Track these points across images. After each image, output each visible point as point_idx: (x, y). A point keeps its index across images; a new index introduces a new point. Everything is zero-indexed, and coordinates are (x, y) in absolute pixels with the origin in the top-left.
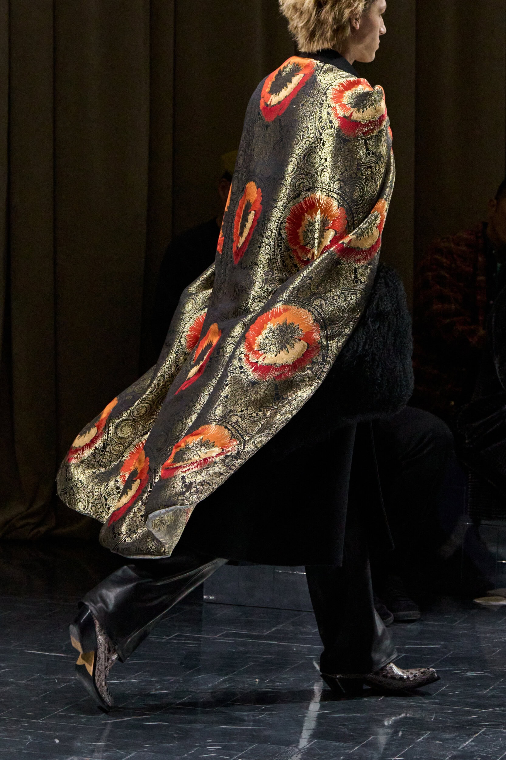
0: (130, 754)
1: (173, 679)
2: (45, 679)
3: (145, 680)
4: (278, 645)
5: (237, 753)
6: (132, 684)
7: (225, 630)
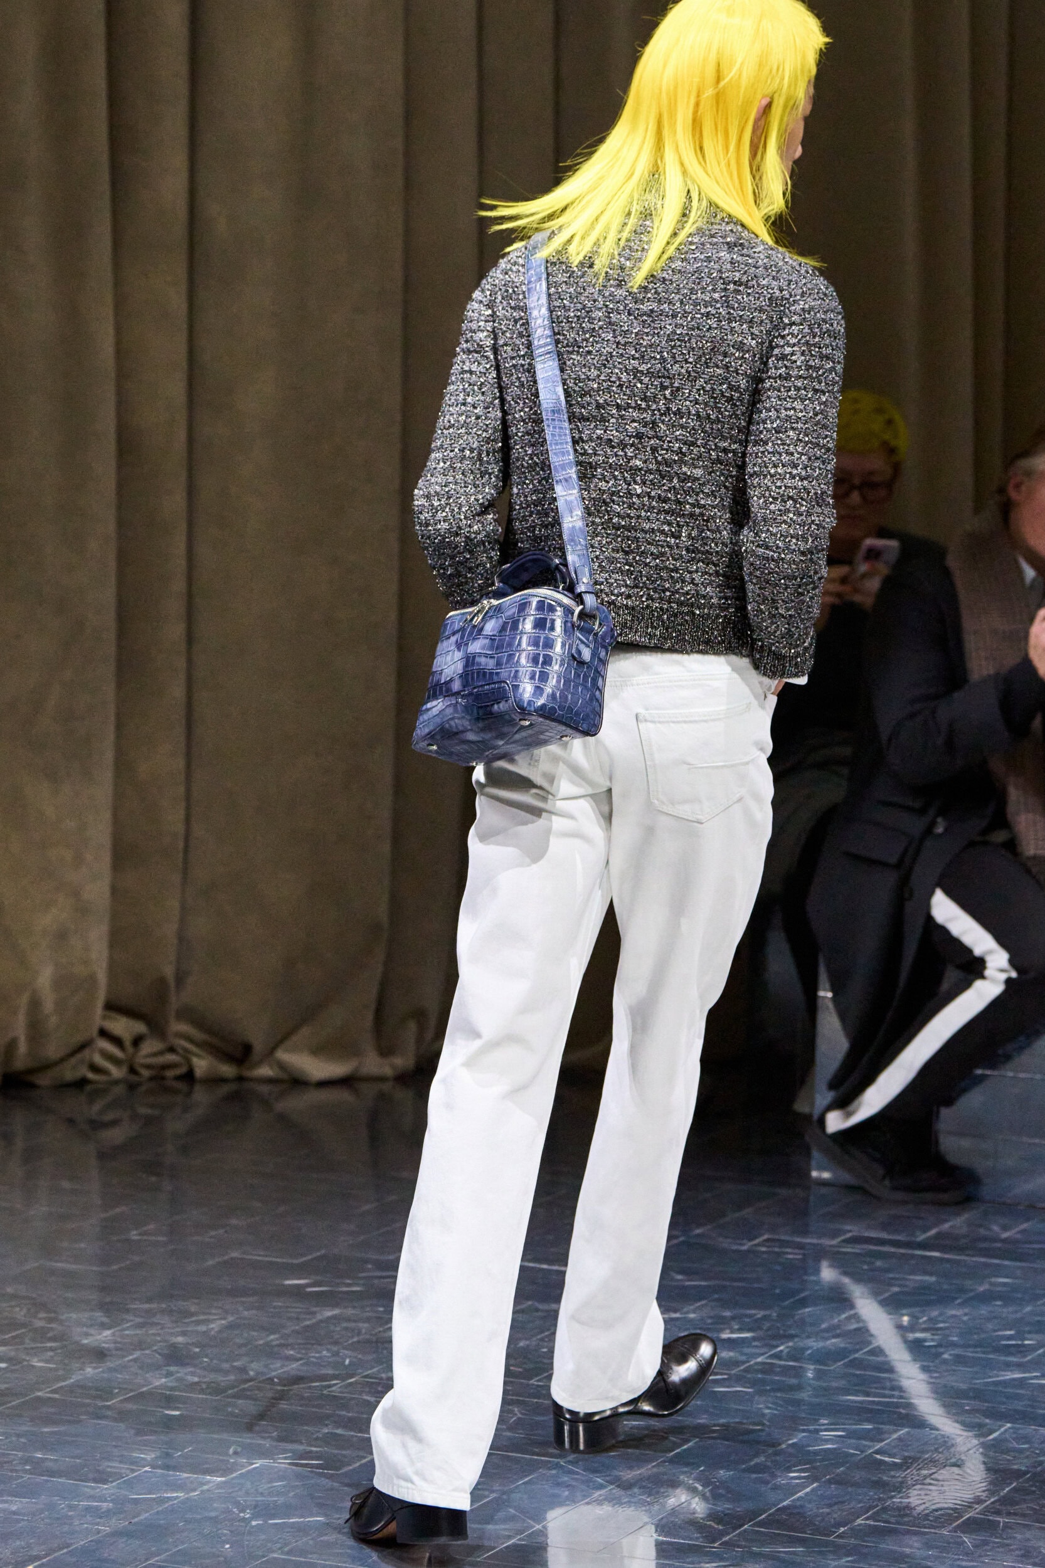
0: (687, 1441)
1: (760, 1314)
2: (542, 1311)
3: (712, 1314)
4: (941, 1260)
5: (871, 1444)
6: (691, 1320)
7: (850, 1231)
